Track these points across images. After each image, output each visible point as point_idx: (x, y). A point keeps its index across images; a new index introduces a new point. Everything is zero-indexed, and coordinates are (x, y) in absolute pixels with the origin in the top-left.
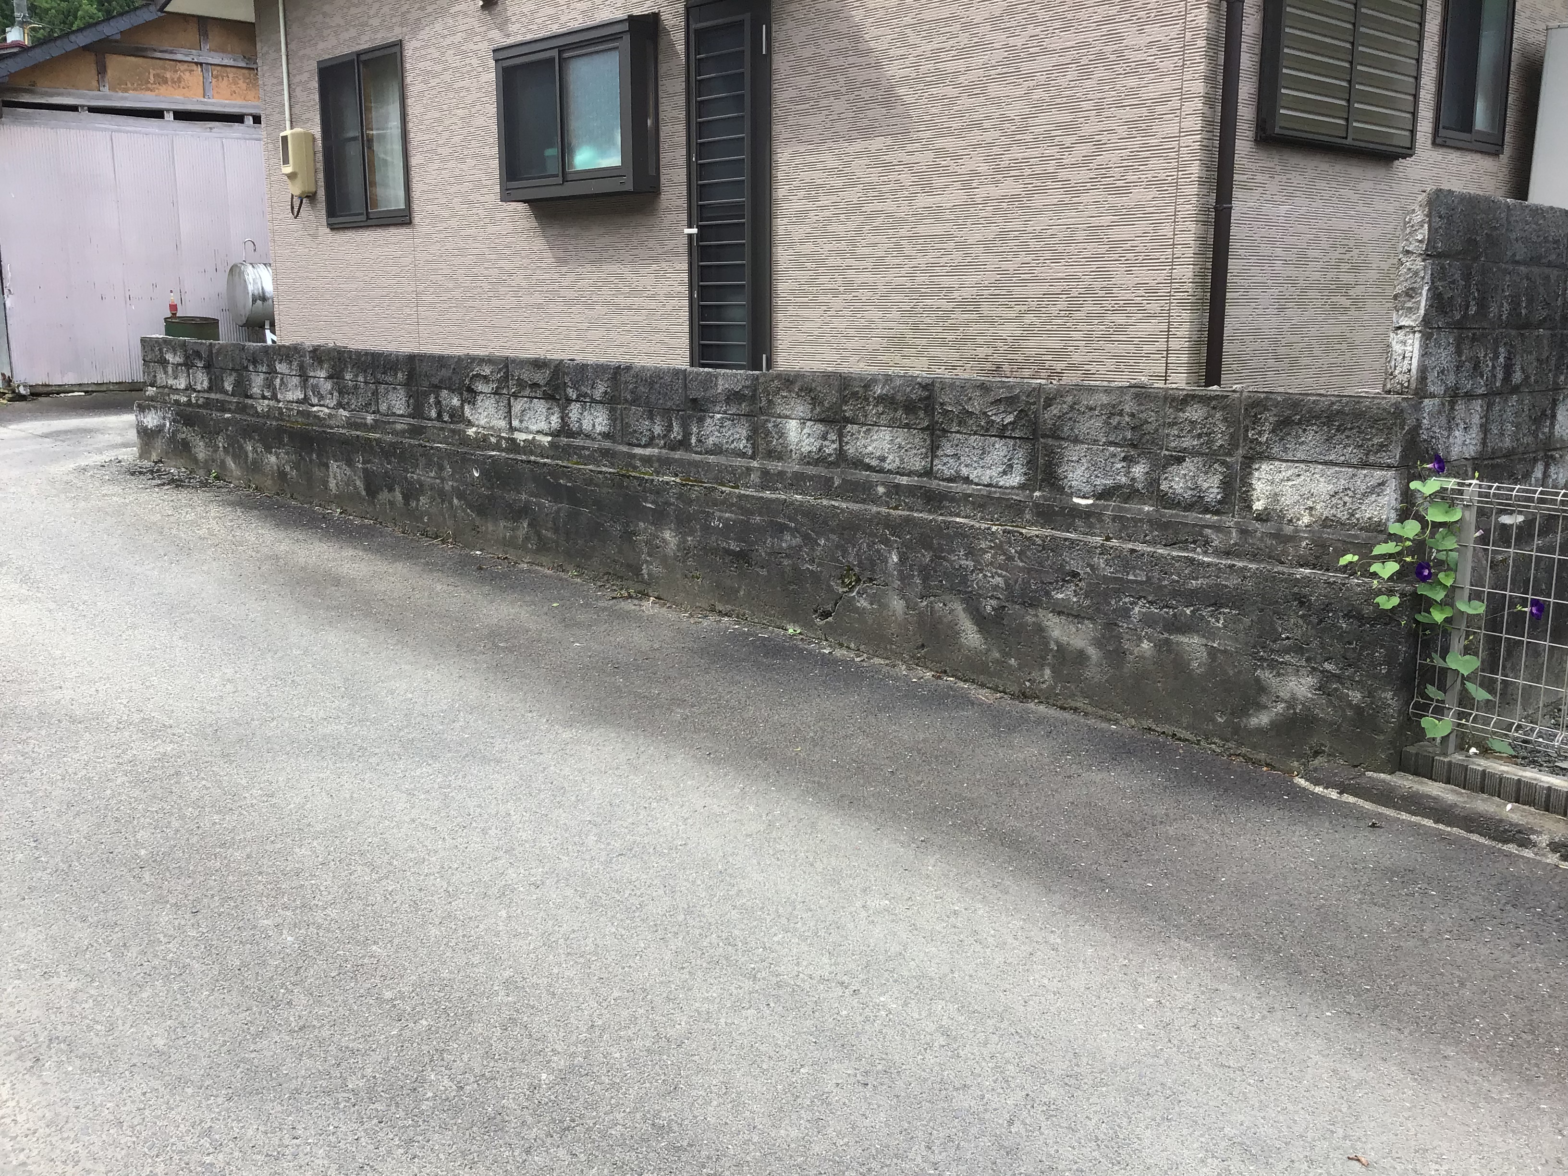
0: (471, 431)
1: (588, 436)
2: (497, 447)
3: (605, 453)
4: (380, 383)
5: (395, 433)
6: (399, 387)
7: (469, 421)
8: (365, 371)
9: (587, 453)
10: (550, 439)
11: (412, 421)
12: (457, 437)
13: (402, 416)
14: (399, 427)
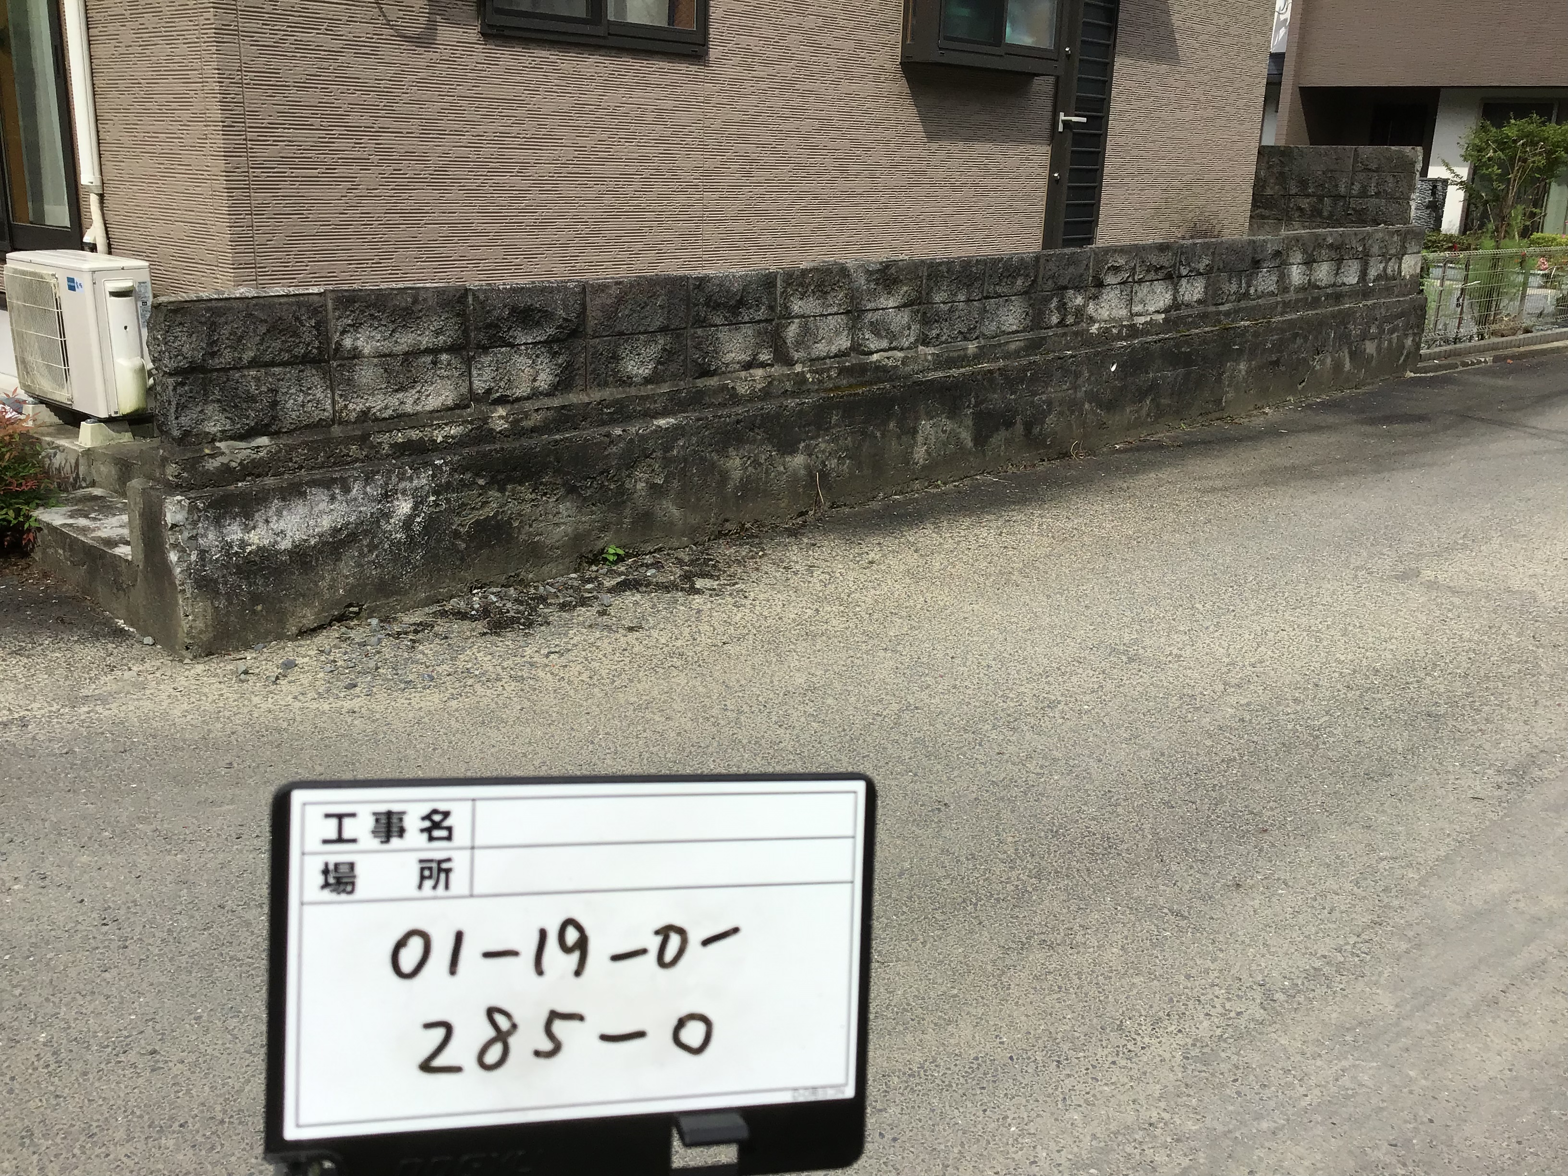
0: (1094, 329)
1: (1188, 305)
2: (1119, 337)
3: (1204, 316)
4: (987, 298)
5: (1007, 356)
6: (1013, 298)
7: (1091, 318)
8: (969, 286)
9: (1190, 320)
10: (1163, 316)
11: (1029, 335)
12: (1080, 339)
13: (1017, 332)
14: (1013, 347)
